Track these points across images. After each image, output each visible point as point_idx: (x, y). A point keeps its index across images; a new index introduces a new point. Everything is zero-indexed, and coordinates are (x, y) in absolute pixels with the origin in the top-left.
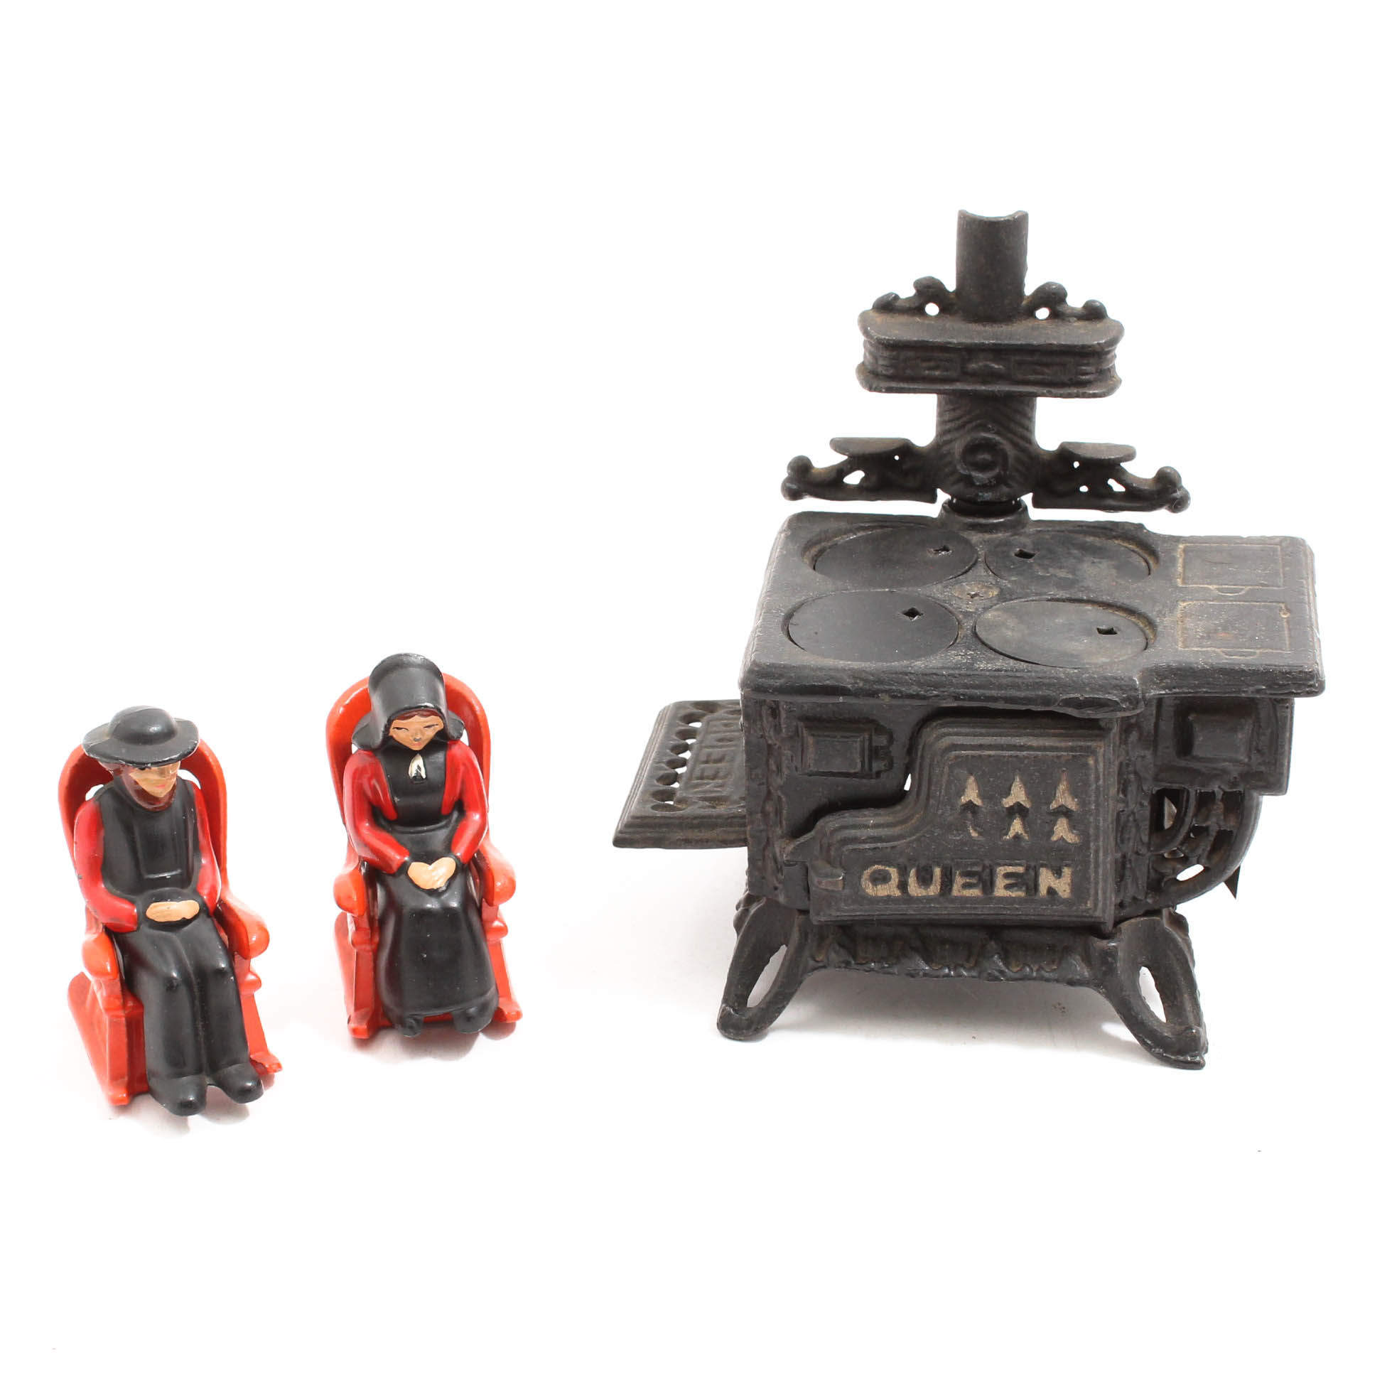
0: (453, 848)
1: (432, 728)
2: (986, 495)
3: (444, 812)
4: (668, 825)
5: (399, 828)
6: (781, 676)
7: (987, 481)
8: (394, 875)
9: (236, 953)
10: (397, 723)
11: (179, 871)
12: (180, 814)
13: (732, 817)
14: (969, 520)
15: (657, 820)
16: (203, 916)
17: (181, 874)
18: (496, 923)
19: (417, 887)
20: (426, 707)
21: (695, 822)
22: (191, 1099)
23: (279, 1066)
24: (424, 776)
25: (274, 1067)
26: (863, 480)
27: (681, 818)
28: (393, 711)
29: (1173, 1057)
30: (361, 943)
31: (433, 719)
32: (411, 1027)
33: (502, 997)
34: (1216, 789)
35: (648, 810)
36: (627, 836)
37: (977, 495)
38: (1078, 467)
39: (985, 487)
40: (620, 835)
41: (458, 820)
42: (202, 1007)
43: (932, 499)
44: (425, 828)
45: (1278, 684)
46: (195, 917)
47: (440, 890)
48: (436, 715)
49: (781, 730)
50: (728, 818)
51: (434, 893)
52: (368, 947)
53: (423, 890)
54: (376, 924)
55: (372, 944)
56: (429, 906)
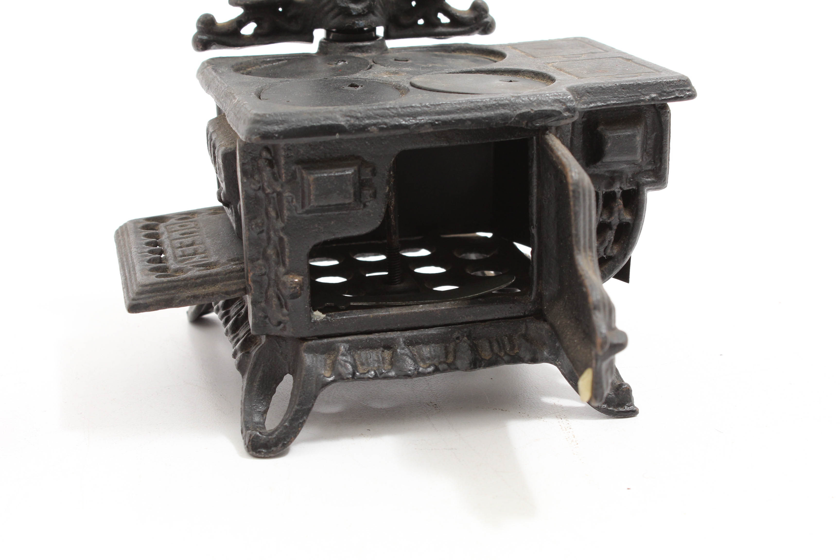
2: (361, 22)
4: (175, 287)
6: (283, 122)
7: (361, 11)
13: (229, 273)
14: (350, 44)
15: (165, 285)
21: (198, 281)
26: (256, 30)
27: (185, 279)
29: (616, 410)
34: (616, 190)
35: (154, 279)
36: (140, 301)
37: (354, 23)
38: (416, 5)
39: (360, 15)
40: (134, 302)
43: (311, 40)
45: (665, 92)
49: (280, 177)
50: (226, 274)
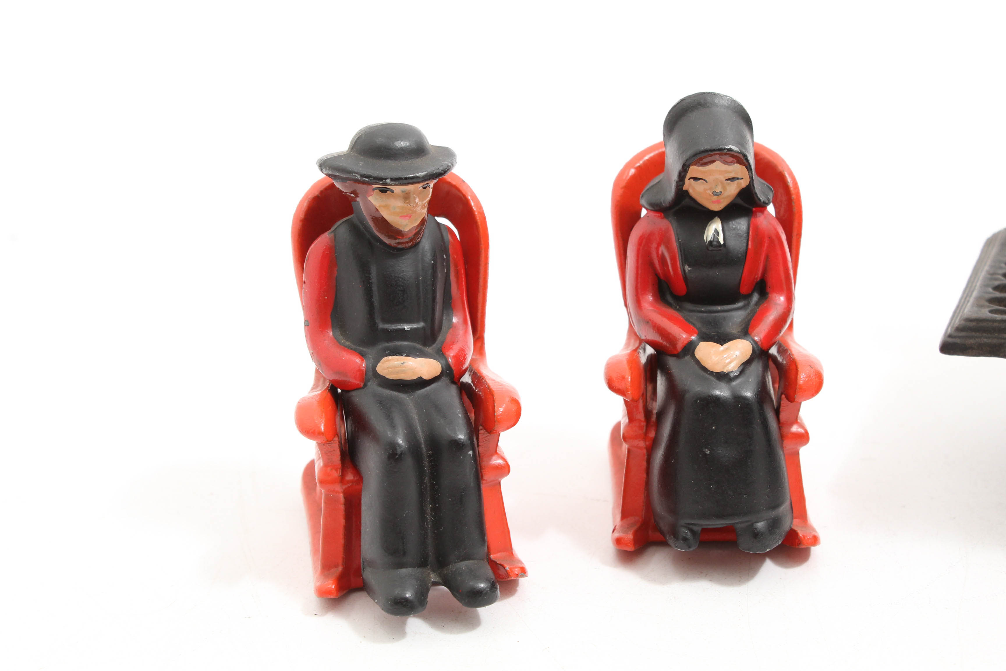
0: (750, 330)
1: (736, 182)
3: (744, 290)
5: (689, 306)
8: (678, 356)
9: (481, 427)
10: (694, 171)
11: (421, 325)
12: (428, 256)
15: (996, 324)
16: (445, 380)
17: (424, 328)
18: (795, 429)
19: (705, 369)
20: (730, 150)
22: (407, 596)
23: (523, 571)
24: (722, 242)
25: (517, 571)
28: (689, 153)
30: (636, 437)
31: (737, 169)
32: (685, 539)
33: (796, 518)
35: (985, 313)
36: (958, 341)
40: (950, 340)
41: (757, 304)
42: (433, 485)
44: (719, 308)
46: (435, 379)
47: (732, 375)
48: (741, 163)
51: (723, 377)
52: (642, 444)
53: (712, 373)
54: (654, 418)
55: (645, 441)
56: (717, 393)
